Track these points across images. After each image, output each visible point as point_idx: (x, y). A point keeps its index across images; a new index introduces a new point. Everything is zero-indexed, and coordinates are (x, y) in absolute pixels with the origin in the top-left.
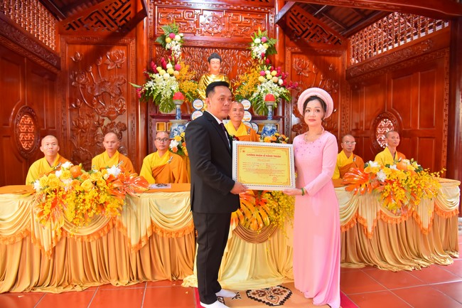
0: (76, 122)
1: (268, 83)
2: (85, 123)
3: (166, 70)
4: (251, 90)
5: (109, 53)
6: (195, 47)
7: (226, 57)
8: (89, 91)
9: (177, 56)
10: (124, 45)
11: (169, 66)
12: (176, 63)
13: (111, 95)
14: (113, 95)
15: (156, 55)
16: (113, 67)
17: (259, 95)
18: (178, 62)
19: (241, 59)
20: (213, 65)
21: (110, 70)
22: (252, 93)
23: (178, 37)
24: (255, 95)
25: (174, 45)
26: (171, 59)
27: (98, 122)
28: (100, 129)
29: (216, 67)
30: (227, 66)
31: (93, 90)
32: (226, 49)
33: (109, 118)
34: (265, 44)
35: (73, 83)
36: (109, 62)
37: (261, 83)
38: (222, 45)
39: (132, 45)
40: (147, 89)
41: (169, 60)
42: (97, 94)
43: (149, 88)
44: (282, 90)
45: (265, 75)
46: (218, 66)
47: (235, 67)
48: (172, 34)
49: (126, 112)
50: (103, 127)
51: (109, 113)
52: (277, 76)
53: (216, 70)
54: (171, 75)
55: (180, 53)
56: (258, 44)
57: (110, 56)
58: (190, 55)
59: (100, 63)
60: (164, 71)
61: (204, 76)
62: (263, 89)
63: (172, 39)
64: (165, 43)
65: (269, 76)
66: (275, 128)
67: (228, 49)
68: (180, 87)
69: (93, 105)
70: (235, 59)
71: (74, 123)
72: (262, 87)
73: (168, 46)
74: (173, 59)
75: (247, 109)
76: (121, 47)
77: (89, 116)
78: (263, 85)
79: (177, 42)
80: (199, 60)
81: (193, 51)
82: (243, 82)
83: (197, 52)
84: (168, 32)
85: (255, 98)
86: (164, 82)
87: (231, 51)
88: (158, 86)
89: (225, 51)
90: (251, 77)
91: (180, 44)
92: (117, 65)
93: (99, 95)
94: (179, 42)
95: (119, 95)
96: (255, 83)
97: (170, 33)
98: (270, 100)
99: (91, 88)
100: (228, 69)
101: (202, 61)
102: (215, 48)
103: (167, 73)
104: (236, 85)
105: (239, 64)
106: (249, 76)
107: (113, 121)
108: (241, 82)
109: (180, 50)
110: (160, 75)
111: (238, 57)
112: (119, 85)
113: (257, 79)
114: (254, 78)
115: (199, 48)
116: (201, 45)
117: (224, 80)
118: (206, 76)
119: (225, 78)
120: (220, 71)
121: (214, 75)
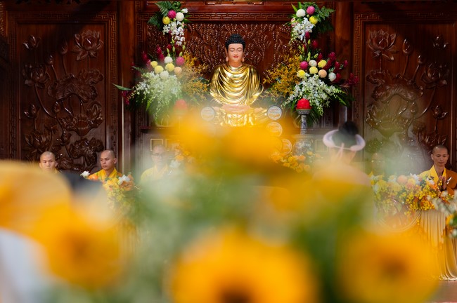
0: (29, 138)
1: (311, 80)
2: (44, 139)
3: (164, 65)
4: (286, 92)
5: (77, 36)
6: (207, 22)
7: (255, 36)
8: (49, 92)
9: (179, 43)
10: (100, 23)
11: (168, 60)
12: (177, 54)
13: (80, 99)
14: (85, 98)
15: (147, 36)
16: (85, 55)
17: (297, 98)
18: (181, 53)
19: (280, 37)
20: (232, 54)
21: (80, 61)
22: (288, 95)
23: (180, 16)
24: (291, 98)
25: (175, 26)
26: (171, 50)
27: (62, 138)
28: (64, 149)
29: (236, 57)
30: (257, 49)
31: (54, 92)
32: (255, 22)
33: (78, 132)
34: (312, 19)
35: (27, 82)
36: (79, 50)
37: (300, 80)
38: (248, 18)
40: (138, 93)
41: (168, 50)
42: (60, 97)
43: (141, 92)
44: (333, 90)
45: (307, 69)
46: (240, 54)
47: (270, 51)
48: (171, 12)
49: (103, 124)
50: (69, 146)
51: (79, 124)
52: (326, 68)
54: (172, 73)
55: (182, 39)
56: (302, 18)
58: (198, 34)
59: (65, 52)
60: (161, 67)
62: (303, 89)
63: (172, 18)
64: (163, 25)
65: (313, 70)
66: (309, 145)
67: (258, 23)
68: (183, 90)
69: (56, 114)
70: (270, 38)
71: (27, 139)
72: (301, 86)
73: (166, 29)
74: (174, 49)
75: (276, 118)
76: (96, 26)
77: (50, 130)
78: (303, 83)
79: (179, 23)
80: (213, 42)
81: (204, 29)
82: (277, 78)
83: (210, 29)
84: (166, 10)
85: (292, 102)
86: (161, 83)
87: (263, 27)
88: (153, 89)
89: (253, 27)
90: (287, 71)
91: (183, 25)
92: (89, 54)
93: (64, 99)
94: (181, 22)
95: (93, 99)
96: (291, 79)
97: (169, 10)
98: (303, 108)
99: (52, 88)
100: (259, 55)
101: (217, 44)
102: (239, 22)
103: (165, 70)
104: (267, 82)
105: (277, 46)
106: (284, 70)
107: (84, 137)
108: (274, 78)
109: (183, 34)
110: (155, 74)
111: (275, 35)
112: (92, 83)
113: (295, 74)
114: (292, 72)
115: (213, 24)
116: (217, 19)
117: (248, 74)
118: (222, 69)
119: (250, 72)
120: (243, 60)
121: (233, 68)
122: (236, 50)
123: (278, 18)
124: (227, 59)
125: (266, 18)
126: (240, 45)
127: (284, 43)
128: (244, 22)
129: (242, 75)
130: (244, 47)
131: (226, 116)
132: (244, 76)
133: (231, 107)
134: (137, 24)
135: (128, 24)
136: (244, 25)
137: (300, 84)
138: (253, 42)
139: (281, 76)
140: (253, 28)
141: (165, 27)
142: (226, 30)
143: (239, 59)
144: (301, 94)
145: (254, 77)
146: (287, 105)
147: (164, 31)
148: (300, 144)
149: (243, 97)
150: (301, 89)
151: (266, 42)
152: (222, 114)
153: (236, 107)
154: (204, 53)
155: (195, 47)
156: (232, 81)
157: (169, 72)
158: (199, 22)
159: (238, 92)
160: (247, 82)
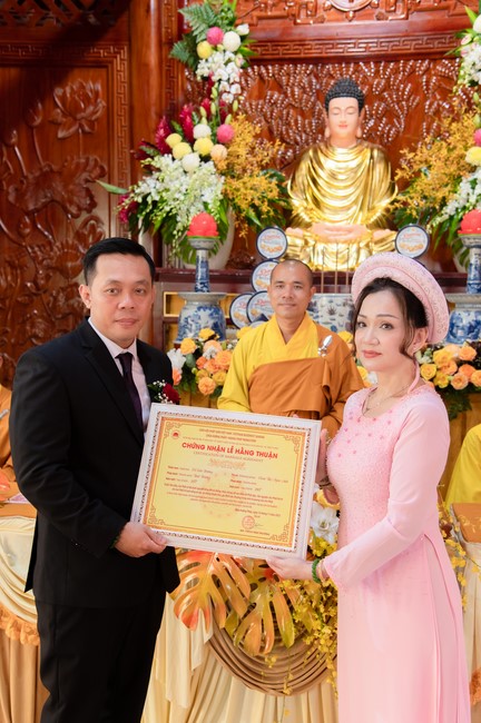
3: (190, 139)
4: (440, 195)
5: (58, 91)
7: (387, 87)
8: (12, 196)
9: (227, 98)
10: (101, 65)
11: (202, 130)
12: (223, 122)
13: (67, 211)
14: (74, 210)
16: (73, 130)
17: (464, 208)
18: (229, 117)
19: (438, 87)
20: (336, 120)
21: (63, 139)
22: (444, 203)
23: (231, 39)
24: (449, 209)
25: (222, 61)
26: (208, 109)
27: (35, 282)
29: (343, 126)
30: (390, 114)
31: (20, 195)
36: (60, 118)
37: (473, 169)
38: (374, 49)
39: (120, 65)
41: (203, 111)
42: (31, 207)
43: (145, 197)
46: (352, 119)
48: (213, 32)
51: (64, 257)
53: (343, 132)
54: (205, 159)
55: (235, 89)
57: (63, 98)
58: (279, 87)
59: (38, 121)
60: (186, 146)
61: (311, 153)
63: (215, 45)
64: (197, 59)
67: (396, 58)
69: (22, 236)
72: (474, 183)
73: (203, 70)
74: (214, 108)
76: (92, 72)
77: (13, 266)
79: (229, 55)
80: (307, 102)
81: (288, 74)
82: (424, 167)
83: (302, 75)
84: (204, 26)
85: (451, 218)
86: (183, 178)
87: (404, 67)
88: (167, 190)
89: (385, 68)
90: (444, 152)
91: (240, 60)
92: (81, 126)
93: (37, 210)
94: (236, 53)
95: (89, 211)
96: (453, 169)
97: (210, 27)
98: (475, 231)
99: (16, 190)
100: (393, 125)
101: (314, 104)
102: (355, 60)
103: (193, 151)
104: (402, 177)
105: (430, 106)
106: (439, 150)
107: (74, 280)
108: (416, 168)
109: (237, 79)
110: (173, 159)
111: (428, 82)
112: (87, 181)
113: (462, 157)
114: (454, 154)
115: (308, 64)
116: (315, 53)
117: (367, 161)
118: (315, 152)
119: (372, 157)
120: (359, 133)
121: (339, 151)
122: (343, 112)
123: (436, 46)
124: (327, 133)
125: (411, 47)
126: (353, 102)
127: (444, 100)
128: (367, 60)
129: (353, 164)
130: (361, 106)
131: (314, 247)
132: (359, 166)
133: (328, 229)
134: (165, 68)
135: (147, 65)
136: (367, 63)
137: (471, 178)
138: (382, 99)
139: (431, 160)
140: (384, 70)
141: (202, 64)
142: (332, 77)
143: (349, 129)
144: (473, 199)
145: (380, 168)
146: (441, 225)
147: (199, 72)
148: (463, 315)
149: (355, 208)
150: (473, 188)
151: (409, 99)
152: (306, 243)
153: (338, 229)
154: (288, 124)
155: (272, 112)
156: (333, 176)
157: (200, 156)
158: (281, 61)
159: (345, 197)
160: (363, 178)
